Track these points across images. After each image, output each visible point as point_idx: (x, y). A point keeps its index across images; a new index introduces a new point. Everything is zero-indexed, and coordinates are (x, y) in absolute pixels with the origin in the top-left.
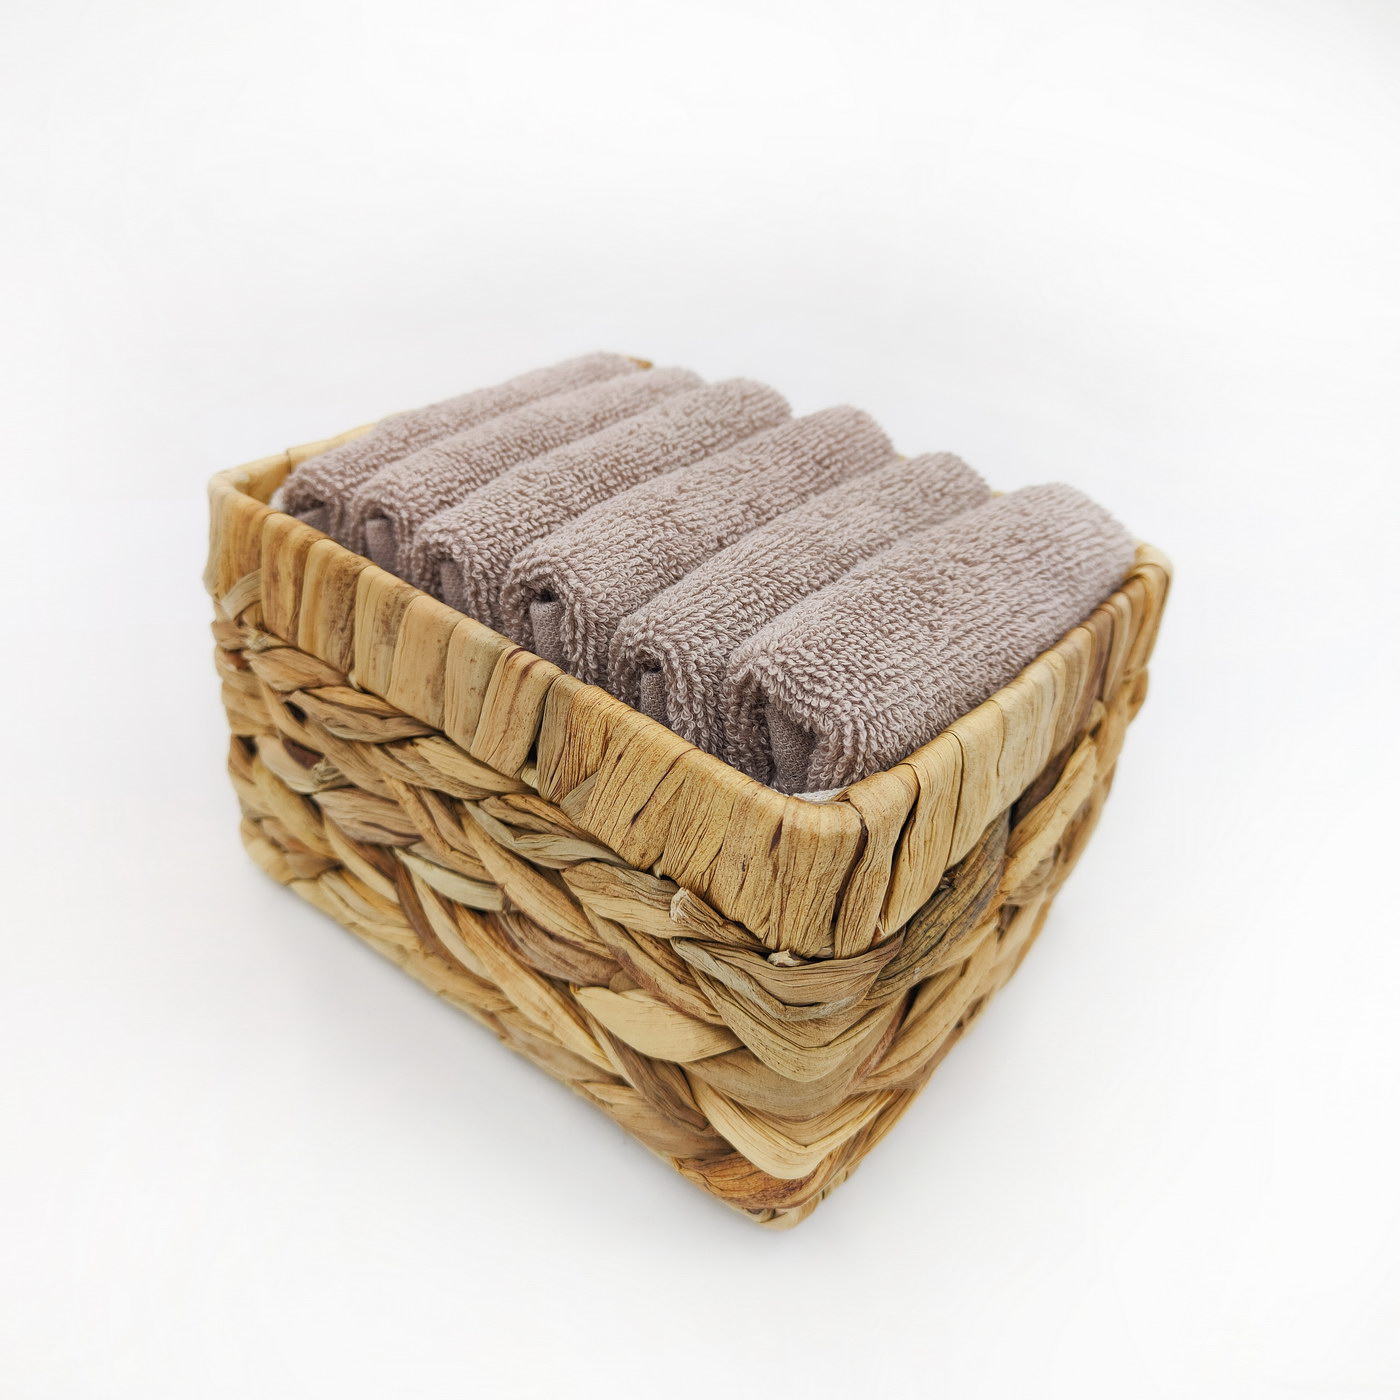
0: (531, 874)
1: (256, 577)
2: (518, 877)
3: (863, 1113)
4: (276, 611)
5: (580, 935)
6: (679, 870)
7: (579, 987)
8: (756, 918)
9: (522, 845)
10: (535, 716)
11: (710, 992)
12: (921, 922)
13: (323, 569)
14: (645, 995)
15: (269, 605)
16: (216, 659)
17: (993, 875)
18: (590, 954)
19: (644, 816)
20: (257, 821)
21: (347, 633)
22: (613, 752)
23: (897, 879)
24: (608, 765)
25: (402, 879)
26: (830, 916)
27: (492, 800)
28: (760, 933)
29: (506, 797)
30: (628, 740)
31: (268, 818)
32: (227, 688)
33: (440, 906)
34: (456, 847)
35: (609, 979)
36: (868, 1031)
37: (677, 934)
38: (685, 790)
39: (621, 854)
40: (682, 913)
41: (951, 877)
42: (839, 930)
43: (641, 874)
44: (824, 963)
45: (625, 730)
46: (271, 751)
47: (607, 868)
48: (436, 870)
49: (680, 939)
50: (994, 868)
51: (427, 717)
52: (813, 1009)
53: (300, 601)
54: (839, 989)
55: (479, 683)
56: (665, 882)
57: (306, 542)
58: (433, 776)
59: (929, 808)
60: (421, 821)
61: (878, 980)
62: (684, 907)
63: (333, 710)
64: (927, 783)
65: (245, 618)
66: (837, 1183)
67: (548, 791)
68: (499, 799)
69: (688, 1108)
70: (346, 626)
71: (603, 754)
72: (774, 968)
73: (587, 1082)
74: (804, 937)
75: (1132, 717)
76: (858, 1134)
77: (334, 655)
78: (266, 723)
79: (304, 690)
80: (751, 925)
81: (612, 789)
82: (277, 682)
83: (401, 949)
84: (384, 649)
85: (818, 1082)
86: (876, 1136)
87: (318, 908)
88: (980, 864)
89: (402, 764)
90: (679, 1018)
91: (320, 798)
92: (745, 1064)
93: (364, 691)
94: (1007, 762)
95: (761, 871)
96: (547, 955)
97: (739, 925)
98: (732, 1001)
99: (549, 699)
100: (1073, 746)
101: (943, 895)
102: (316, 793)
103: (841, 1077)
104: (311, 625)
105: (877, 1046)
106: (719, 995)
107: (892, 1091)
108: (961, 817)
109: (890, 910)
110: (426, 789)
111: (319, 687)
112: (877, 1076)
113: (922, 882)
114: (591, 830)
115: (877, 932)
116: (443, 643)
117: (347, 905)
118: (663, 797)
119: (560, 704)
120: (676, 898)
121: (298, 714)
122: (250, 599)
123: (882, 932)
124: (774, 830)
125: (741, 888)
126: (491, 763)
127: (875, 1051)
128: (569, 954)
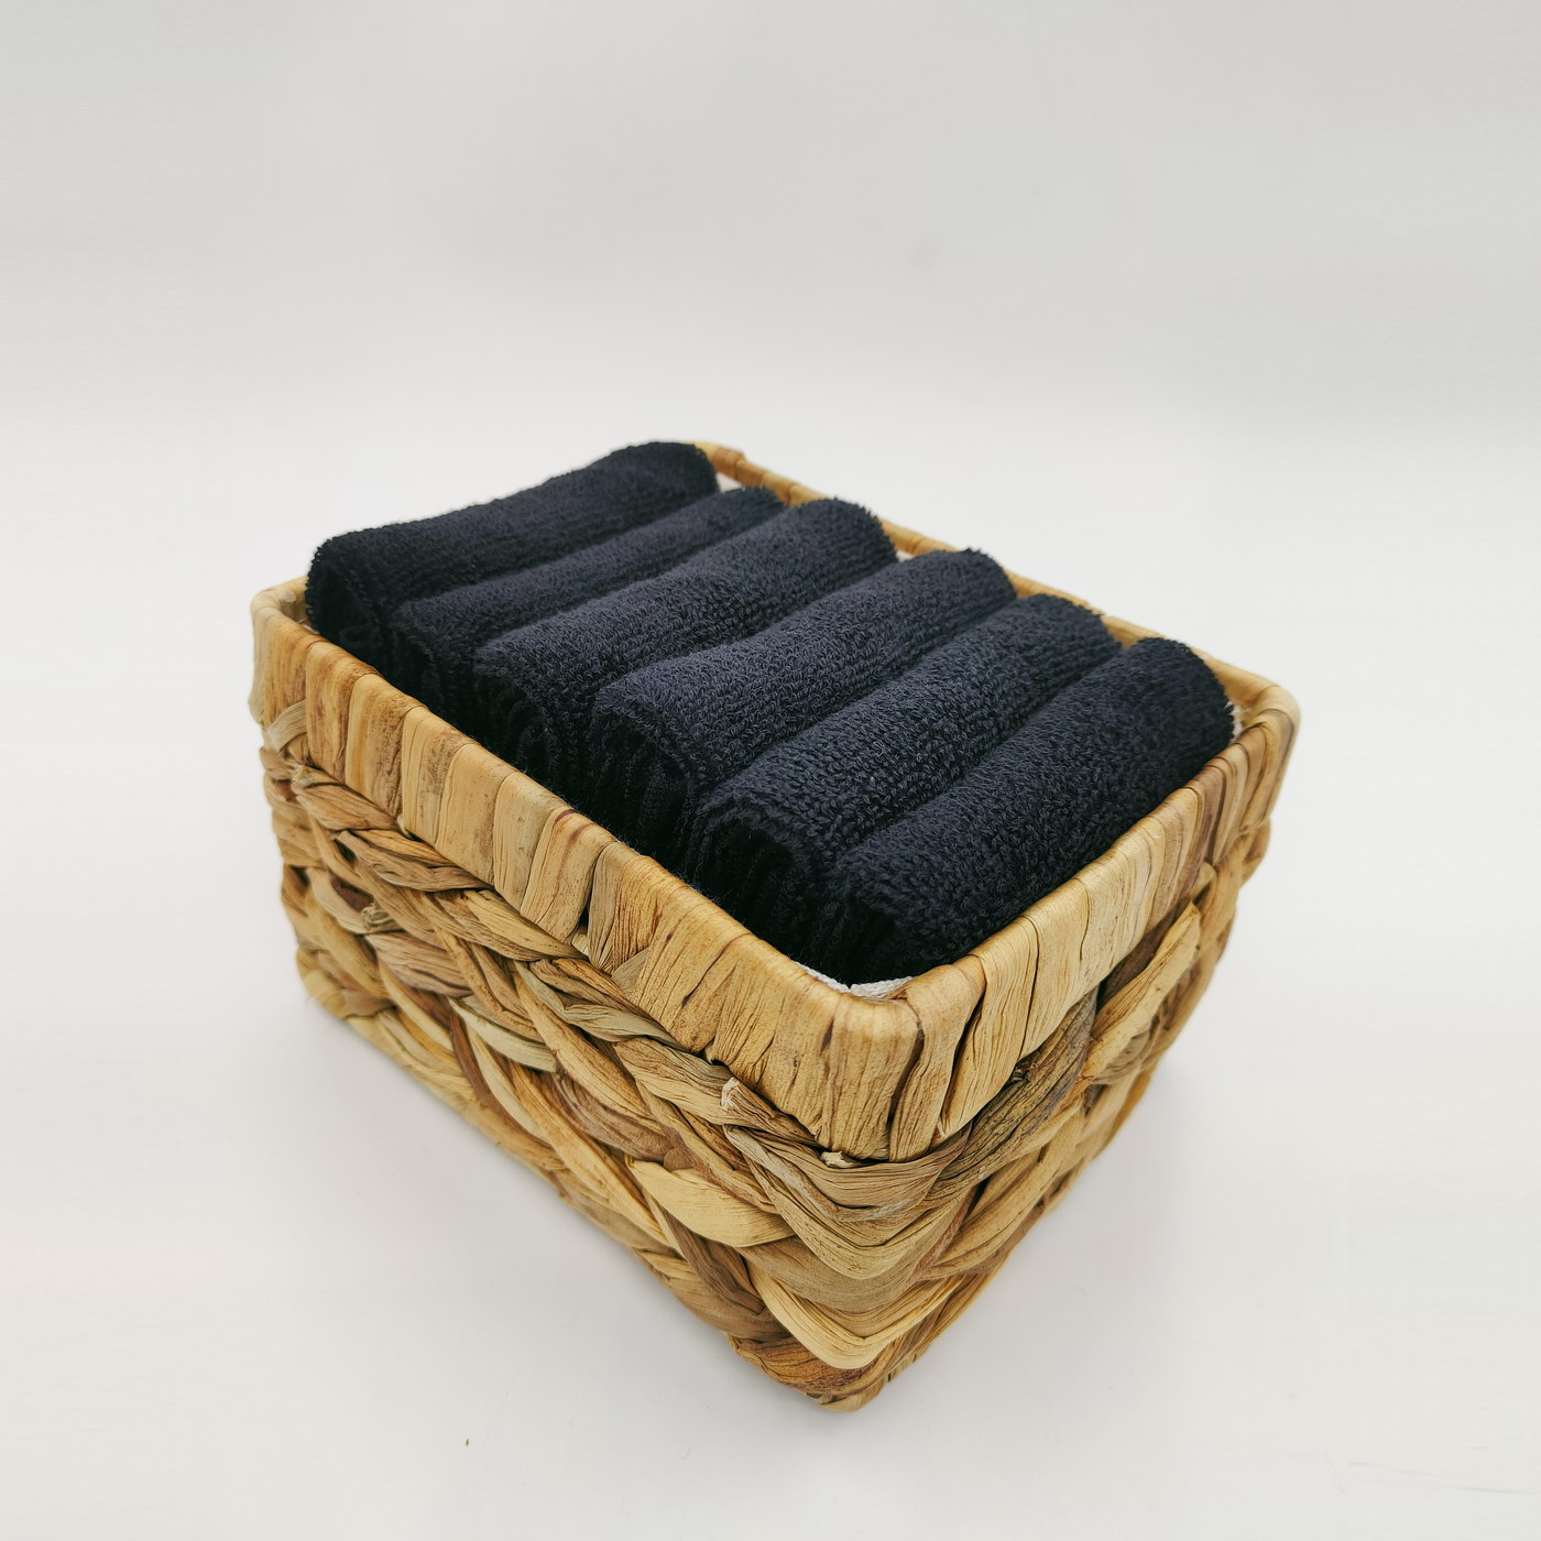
0: (583, 1044)
1: (301, 708)
2: (570, 1045)
3: (928, 1301)
4: (322, 746)
5: (634, 1110)
6: (731, 1057)
7: (634, 1159)
8: (808, 1113)
9: (573, 1015)
10: (584, 884)
11: (764, 1183)
12: (989, 1118)
13: (367, 709)
14: (698, 1176)
15: (315, 739)
16: (266, 787)
17: (1073, 1063)
18: (644, 1128)
19: (694, 1000)
20: (314, 953)
21: (393, 777)
22: (663, 931)
23: (960, 1079)
24: (658, 943)
25: (458, 1030)
26: (885, 1118)
27: (543, 964)
28: (813, 1129)
29: (557, 962)
30: (677, 921)
31: (323, 951)
32: (276, 817)
33: (493, 1061)
34: (507, 1007)
35: (664, 1155)
36: (930, 1228)
37: (730, 1122)
38: (735, 979)
39: (672, 1034)
40: (732, 1104)
41: (1025, 1067)
42: (895, 1133)
43: (692, 1058)
44: (878, 1167)
45: (675, 909)
46: (320, 885)
47: (658, 1047)
48: (489, 1026)
49: (732, 1127)
50: (1074, 1057)
51: (477, 871)
52: (867, 1212)
53: (346, 739)
54: (893, 1192)
55: (528, 844)
56: (717, 1067)
57: (351, 677)
58: (483, 934)
59: (998, 1002)
60: (472, 978)
61: (939, 1180)
62: (734, 1098)
63: (381, 856)
64: (995, 977)
65: (291, 750)
66: (905, 1366)
67: (599, 959)
68: (551, 963)
69: (743, 1290)
70: (392, 769)
71: (654, 931)
72: (825, 1167)
73: (646, 1251)
74: (857, 1140)
75: (1246, 877)
76: (925, 1320)
77: (382, 797)
78: (316, 857)
79: (352, 831)
80: (805, 1120)
81: (661, 968)
82: (324, 820)
83: (460, 1098)
84: (431, 797)
85: (875, 1279)
86: (945, 1320)
87: (376, 1045)
88: (1059, 1053)
89: (452, 918)
90: (733, 1203)
91: (374, 940)
92: (798, 1255)
93: (415, 838)
94: (1091, 943)
95: (811, 1070)
96: (601, 1124)
97: (792, 1118)
98: (785, 1193)
99: (598, 868)
100: (1173, 917)
101: (1016, 1086)
102: (368, 934)
103: (901, 1272)
104: (357, 764)
105: (943, 1236)
106: (773, 1186)
107: (962, 1276)
108: (1035, 1008)
109: (952, 1110)
110: (475, 944)
111: (367, 830)
112: (942, 1265)
113: (989, 1077)
114: (643, 1005)
115: (936, 1133)
116: (491, 798)
117: (404, 1049)
118: (714, 983)
119: (609, 875)
120: (726, 1087)
121: (347, 855)
122: (296, 732)
123: (942, 1133)
124: (825, 1029)
125: (793, 1083)
126: (542, 925)
127: (940, 1242)
128: (623, 1126)
